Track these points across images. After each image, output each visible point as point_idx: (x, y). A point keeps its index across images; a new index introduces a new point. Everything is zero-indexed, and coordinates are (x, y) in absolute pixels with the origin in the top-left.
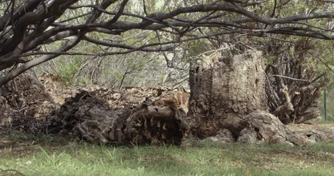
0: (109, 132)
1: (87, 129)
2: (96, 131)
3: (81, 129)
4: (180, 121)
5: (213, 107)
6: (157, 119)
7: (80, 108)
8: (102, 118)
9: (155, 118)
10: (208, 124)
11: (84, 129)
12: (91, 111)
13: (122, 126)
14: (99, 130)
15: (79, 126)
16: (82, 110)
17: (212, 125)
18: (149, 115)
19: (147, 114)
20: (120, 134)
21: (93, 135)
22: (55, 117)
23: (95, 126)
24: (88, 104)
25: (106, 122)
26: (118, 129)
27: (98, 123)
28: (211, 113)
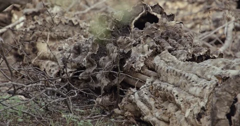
0: (199, 116)
1: (152, 102)
2: (171, 108)
3: (140, 104)
7: (134, 50)
8: (182, 80)
11: (144, 101)
12: (157, 60)
13: (227, 109)
14: (178, 108)
16: (139, 56)
21: (166, 118)
22: (83, 60)
23: (168, 98)
24: (151, 42)
25: (192, 90)
26: (219, 116)
27: (175, 91)
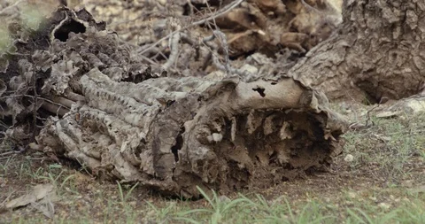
0: (138, 151)
1: (78, 134)
2: (103, 141)
3: (63, 136)
4: (324, 114)
5: (410, 13)
6: (262, 114)
7: (54, 68)
8: (116, 105)
9: (257, 113)
10: (399, 61)
11: (69, 133)
12: (84, 80)
13: (172, 141)
14: (112, 140)
15: (55, 125)
16: (61, 75)
17: (408, 62)
18: (243, 108)
19: (235, 106)
20: (169, 161)
21: (96, 154)
23: (98, 128)
24: (76, 57)
25: (129, 117)
26: (163, 150)
27: (108, 119)
28: (406, 30)
